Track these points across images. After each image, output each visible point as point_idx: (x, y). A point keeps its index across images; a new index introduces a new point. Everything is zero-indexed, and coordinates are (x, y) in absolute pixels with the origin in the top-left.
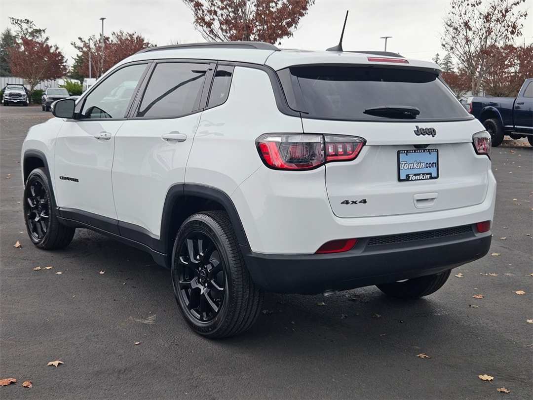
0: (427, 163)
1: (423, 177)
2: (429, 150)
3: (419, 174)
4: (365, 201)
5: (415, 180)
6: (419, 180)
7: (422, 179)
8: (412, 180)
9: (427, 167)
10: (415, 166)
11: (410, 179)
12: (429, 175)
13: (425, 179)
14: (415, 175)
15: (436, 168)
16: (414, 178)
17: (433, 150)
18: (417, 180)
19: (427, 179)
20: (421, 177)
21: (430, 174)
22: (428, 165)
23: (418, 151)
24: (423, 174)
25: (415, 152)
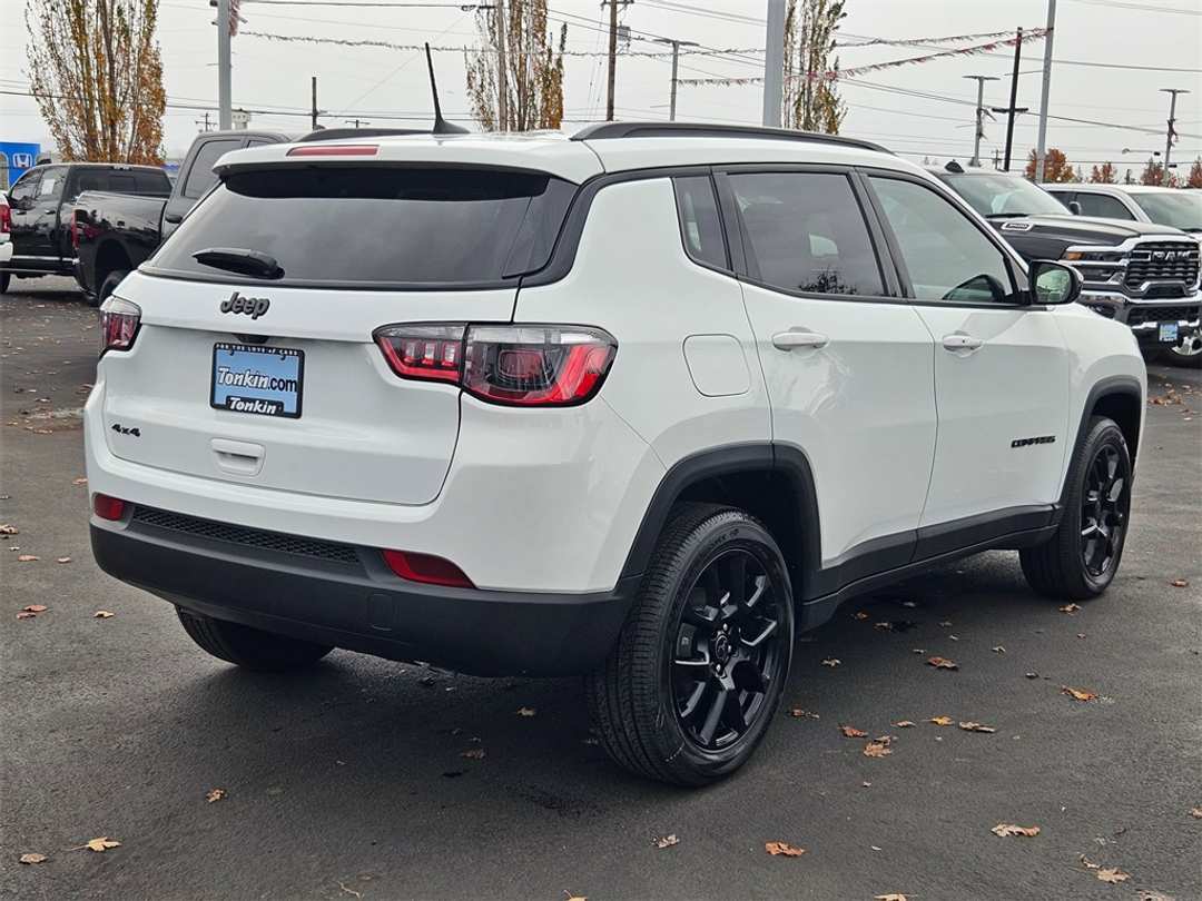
0: (274, 379)
1: (262, 408)
2: (278, 350)
3: (253, 401)
4: (136, 432)
5: (243, 411)
6: (252, 412)
7: (257, 412)
8: (235, 410)
9: (274, 389)
10: (247, 380)
11: (232, 407)
12: (275, 407)
13: (265, 414)
14: (245, 400)
15: (296, 394)
16: (241, 406)
17: (288, 350)
18: (247, 411)
19: (270, 414)
20: (257, 407)
21: (280, 405)
22: (275, 384)
23: (254, 349)
24: (262, 402)
25: (246, 350)
